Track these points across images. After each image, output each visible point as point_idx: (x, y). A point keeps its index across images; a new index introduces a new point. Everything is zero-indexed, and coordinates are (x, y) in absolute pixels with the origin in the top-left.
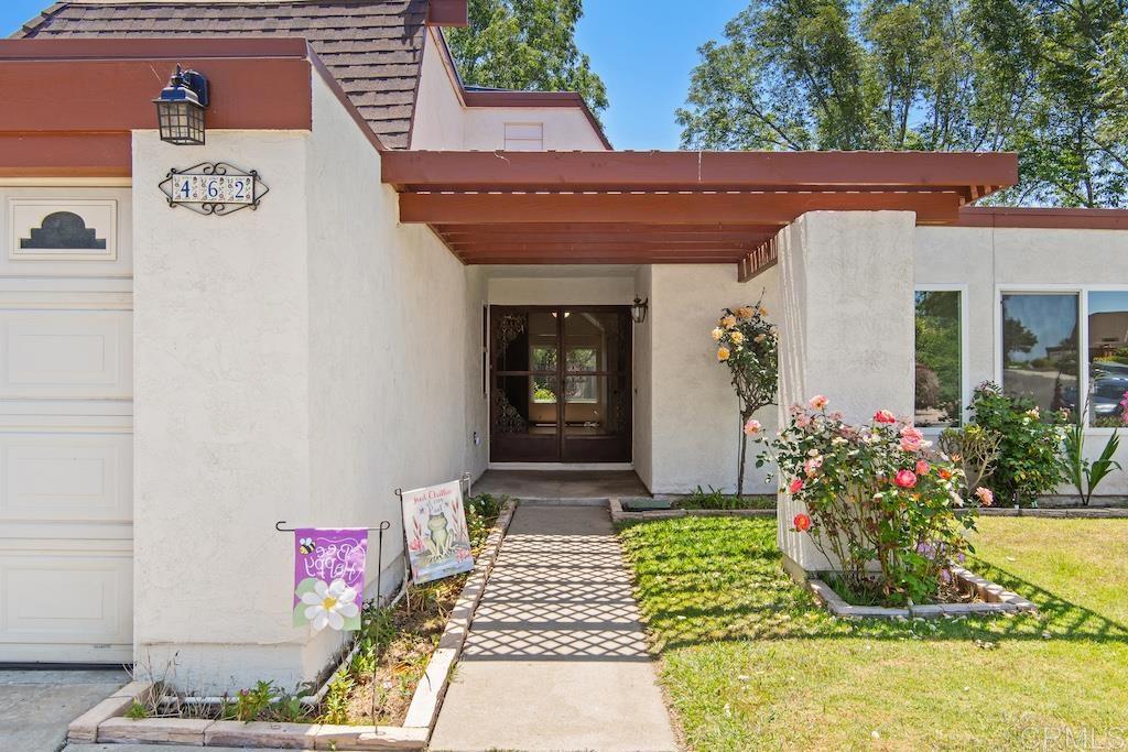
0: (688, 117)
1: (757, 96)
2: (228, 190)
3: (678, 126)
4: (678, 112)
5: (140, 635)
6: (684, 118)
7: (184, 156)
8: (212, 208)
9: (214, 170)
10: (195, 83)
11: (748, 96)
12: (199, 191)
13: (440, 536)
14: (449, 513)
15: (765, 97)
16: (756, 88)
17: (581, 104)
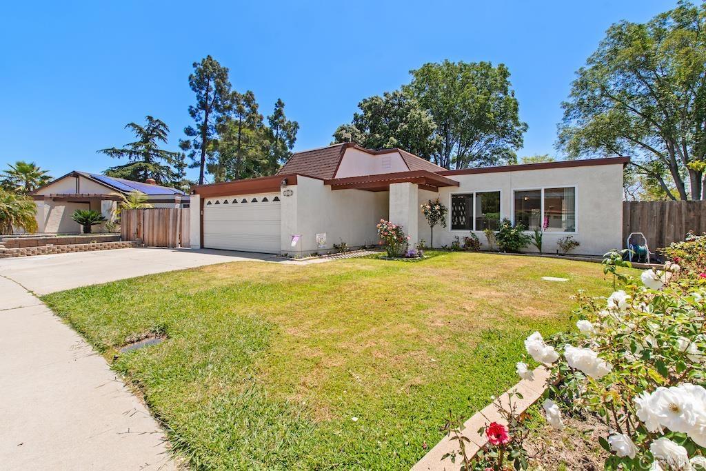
0: (568, 104)
2: (290, 193)
5: (282, 249)
7: (285, 190)
8: (288, 196)
9: (288, 191)
10: (286, 181)
12: (286, 194)
13: (322, 241)
17: (398, 151)
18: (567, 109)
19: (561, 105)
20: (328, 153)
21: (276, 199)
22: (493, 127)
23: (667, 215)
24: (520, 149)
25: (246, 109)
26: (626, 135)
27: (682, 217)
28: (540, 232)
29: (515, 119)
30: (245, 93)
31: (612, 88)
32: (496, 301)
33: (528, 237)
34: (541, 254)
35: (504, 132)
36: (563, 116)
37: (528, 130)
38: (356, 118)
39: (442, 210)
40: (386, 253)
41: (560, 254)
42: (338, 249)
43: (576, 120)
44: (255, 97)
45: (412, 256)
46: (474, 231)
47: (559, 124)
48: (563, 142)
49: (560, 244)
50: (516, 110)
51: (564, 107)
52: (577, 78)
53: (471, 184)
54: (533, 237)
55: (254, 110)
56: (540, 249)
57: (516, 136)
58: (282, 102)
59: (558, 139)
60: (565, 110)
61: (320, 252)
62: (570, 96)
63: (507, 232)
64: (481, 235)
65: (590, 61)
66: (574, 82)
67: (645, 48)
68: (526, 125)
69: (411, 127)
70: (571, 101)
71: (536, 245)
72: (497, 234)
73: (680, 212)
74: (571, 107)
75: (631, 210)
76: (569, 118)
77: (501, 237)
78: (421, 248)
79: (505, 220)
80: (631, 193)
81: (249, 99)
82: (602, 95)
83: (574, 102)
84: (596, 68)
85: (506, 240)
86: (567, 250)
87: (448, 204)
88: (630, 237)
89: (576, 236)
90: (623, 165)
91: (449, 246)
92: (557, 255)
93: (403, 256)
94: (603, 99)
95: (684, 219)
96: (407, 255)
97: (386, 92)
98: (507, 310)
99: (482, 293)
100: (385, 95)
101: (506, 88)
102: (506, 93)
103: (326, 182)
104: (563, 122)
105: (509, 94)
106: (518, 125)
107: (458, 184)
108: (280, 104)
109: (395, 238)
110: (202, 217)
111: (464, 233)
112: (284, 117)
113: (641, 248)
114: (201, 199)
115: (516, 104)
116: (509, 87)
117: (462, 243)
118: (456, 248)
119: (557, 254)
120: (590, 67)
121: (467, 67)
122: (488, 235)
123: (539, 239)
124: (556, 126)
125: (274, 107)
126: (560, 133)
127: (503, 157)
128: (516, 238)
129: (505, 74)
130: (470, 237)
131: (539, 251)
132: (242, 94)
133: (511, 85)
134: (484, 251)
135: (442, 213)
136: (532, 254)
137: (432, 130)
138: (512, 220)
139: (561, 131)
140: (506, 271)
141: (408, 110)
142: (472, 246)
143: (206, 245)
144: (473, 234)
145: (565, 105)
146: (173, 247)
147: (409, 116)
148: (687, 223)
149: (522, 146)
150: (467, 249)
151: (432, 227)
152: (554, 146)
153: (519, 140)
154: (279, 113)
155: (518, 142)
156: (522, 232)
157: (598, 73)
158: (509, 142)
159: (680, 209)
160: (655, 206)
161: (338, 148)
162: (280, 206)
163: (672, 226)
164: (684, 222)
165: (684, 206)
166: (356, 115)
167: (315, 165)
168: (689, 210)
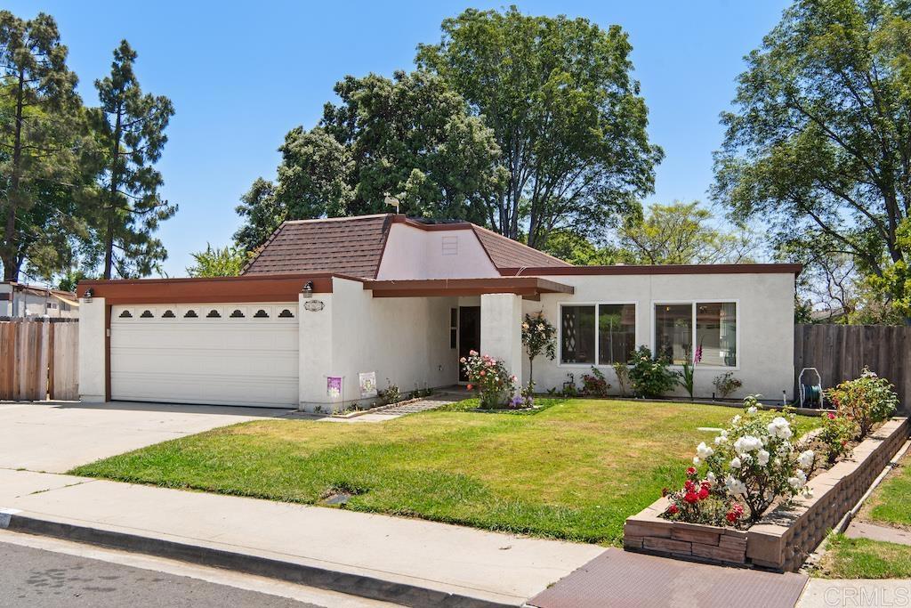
0: (731, 117)
2: (318, 306)
3: (722, 125)
4: (723, 114)
5: (301, 400)
7: (308, 300)
8: (314, 310)
9: (314, 302)
10: (310, 285)
12: (311, 307)
13: (369, 386)
14: (371, 380)
17: (471, 228)
18: (730, 125)
19: (721, 118)
20: (357, 229)
21: (286, 314)
22: (602, 153)
23: (844, 344)
24: (649, 195)
25: (39, 58)
26: (825, 181)
27: (860, 347)
28: (690, 367)
29: (641, 139)
30: (33, 17)
31: (803, 94)
32: (657, 449)
33: (674, 375)
34: (692, 399)
35: (622, 162)
36: (723, 139)
37: (663, 161)
38: (329, 112)
39: (549, 331)
40: (476, 402)
41: (717, 400)
42: (383, 399)
43: (746, 147)
44: (60, 30)
45: (518, 406)
46: (597, 365)
47: (716, 153)
48: (723, 187)
49: (717, 384)
50: (643, 122)
51: (726, 122)
52: (746, 68)
53: (593, 291)
54: (682, 376)
55: (59, 63)
56: (691, 392)
57: (642, 172)
58: (132, 49)
59: (715, 182)
60: (726, 128)
61: (359, 404)
62: (735, 102)
63: (646, 368)
64: (608, 371)
65: (768, 42)
66: (741, 75)
67: (849, 37)
68: (659, 150)
69: (453, 149)
70: (739, 111)
71: (686, 387)
72: (632, 371)
73: (858, 340)
74: (738, 124)
75: (805, 335)
76: (734, 142)
77: (637, 374)
78: (529, 393)
79: (642, 348)
80: (838, 281)
81: (45, 34)
82: (788, 105)
83: (741, 115)
84: (779, 55)
85: (646, 379)
86: (727, 394)
87: (556, 321)
88: (802, 374)
89: (738, 372)
90: (793, 275)
91: (560, 389)
92: (713, 400)
93: (506, 406)
94: (790, 111)
95: (862, 349)
96: (511, 404)
97: (400, 72)
98: (669, 456)
99: (641, 444)
100: (399, 77)
101: (625, 77)
102: (624, 85)
103: (367, 285)
104: (723, 149)
105: (631, 86)
106: (646, 150)
107: (571, 290)
108: (125, 53)
109: (497, 379)
110: (108, 340)
111: (579, 370)
112: (135, 84)
113: (814, 388)
114: (106, 306)
115: (643, 110)
116: (630, 73)
117: (580, 385)
118: (569, 392)
119: (714, 398)
120: (769, 51)
121: (553, 27)
122: (619, 371)
123: (689, 378)
124: (711, 156)
125: (112, 59)
126: (718, 170)
127: (619, 210)
128: (659, 376)
129: (623, 50)
130: (592, 374)
131: (688, 395)
132: (25, 20)
133: (633, 69)
134: (613, 397)
135: (548, 336)
136: (680, 399)
137: (493, 157)
138: (652, 348)
139: (721, 167)
140: (654, 423)
141: (446, 114)
142: (595, 389)
143: (116, 394)
144: (596, 371)
145: (728, 118)
146: (33, 398)
147: (448, 126)
148: (865, 355)
149: (652, 190)
150: (589, 394)
151: (531, 359)
152: (708, 194)
153: (647, 179)
154: (123, 75)
155: (645, 183)
156: (667, 367)
157: (781, 65)
158: (629, 183)
159: (859, 334)
160: (831, 332)
161: (375, 222)
162: (296, 325)
163: (850, 359)
164: (862, 353)
165: (862, 334)
166: (329, 108)
167: (335, 250)
168: (867, 338)
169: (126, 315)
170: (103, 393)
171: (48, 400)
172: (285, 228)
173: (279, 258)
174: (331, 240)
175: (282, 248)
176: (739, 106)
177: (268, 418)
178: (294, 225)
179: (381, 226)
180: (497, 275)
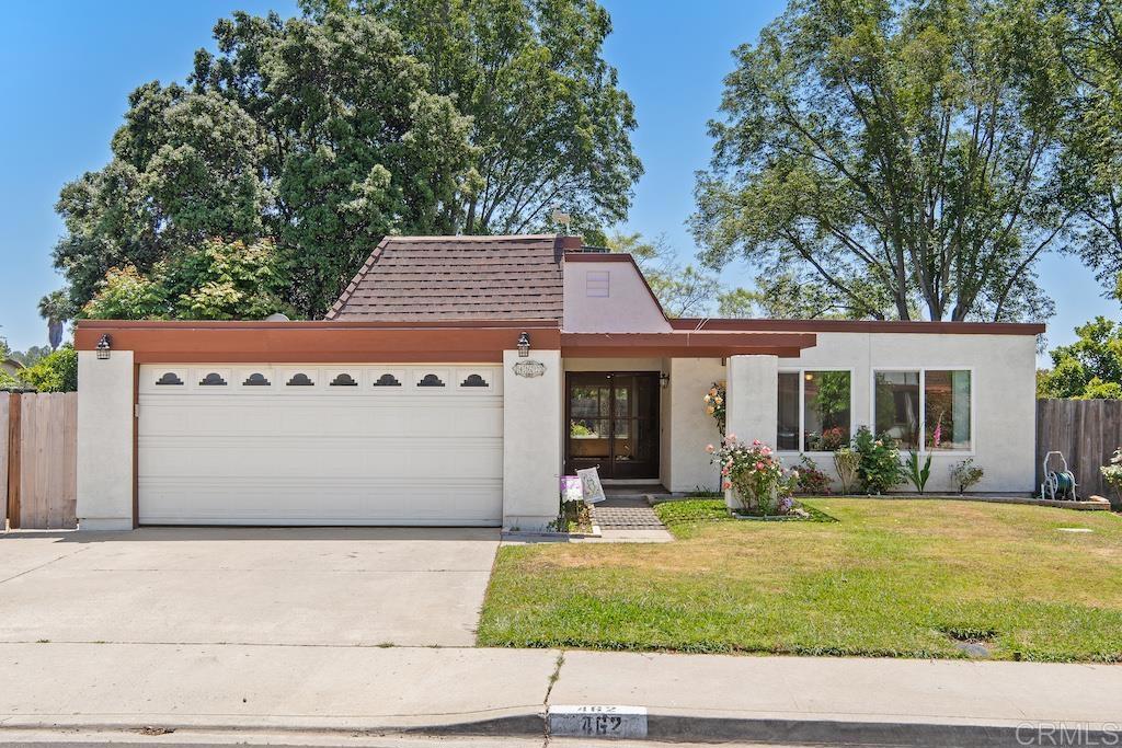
0: (721, 128)
1: (794, 104)
3: (710, 138)
4: (710, 124)
5: (506, 512)
6: (716, 130)
7: (520, 360)
10: (526, 337)
11: (784, 102)
13: (593, 487)
14: (594, 479)
15: (803, 106)
16: (793, 96)
17: (629, 260)
18: (719, 139)
19: (709, 129)
20: (511, 254)
21: (474, 381)
23: (1083, 422)
27: (1099, 425)
34: (924, 494)
45: (789, 511)
46: (802, 453)
47: (701, 172)
56: (923, 486)
59: (697, 211)
60: (714, 142)
62: (722, 109)
63: (880, 455)
66: (730, 76)
68: (639, 165)
69: (423, 139)
70: (727, 120)
73: (1097, 416)
74: (731, 137)
79: (860, 429)
83: (732, 125)
85: (881, 470)
86: (965, 486)
88: (1046, 459)
95: (1101, 428)
104: (710, 169)
113: (1064, 476)
114: (135, 364)
124: (694, 176)
126: (700, 195)
131: (919, 489)
136: (906, 494)
138: (872, 427)
141: (408, 87)
144: (805, 459)
147: (413, 106)
148: (1105, 435)
159: (1098, 411)
160: (1068, 407)
161: (541, 245)
162: (500, 399)
163: (1089, 440)
164: (1101, 433)
165: (1101, 409)
166: (202, 60)
167: (484, 284)
168: (1107, 415)
169: (170, 380)
170: (130, 514)
171: (8, 530)
172: (390, 247)
173: (393, 293)
174: (474, 269)
175: (393, 277)
176: (726, 115)
177: (519, 543)
178: (404, 243)
179: (552, 252)
180: (667, 329)
